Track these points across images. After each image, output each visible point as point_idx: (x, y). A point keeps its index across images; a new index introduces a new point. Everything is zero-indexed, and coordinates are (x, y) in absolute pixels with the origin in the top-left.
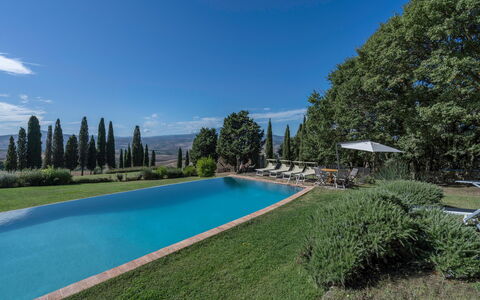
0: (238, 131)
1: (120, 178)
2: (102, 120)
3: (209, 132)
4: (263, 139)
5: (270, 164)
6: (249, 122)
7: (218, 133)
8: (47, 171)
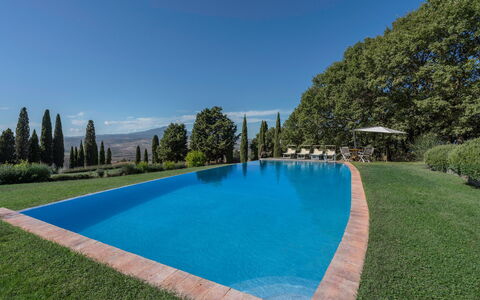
0: (213, 127)
1: (101, 175)
2: (47, 112)
3: (179, 128)
4: (236, 134)
5: (290, 149)
6: (224, 118)
7: (190, 129)
8: (22, 166)
